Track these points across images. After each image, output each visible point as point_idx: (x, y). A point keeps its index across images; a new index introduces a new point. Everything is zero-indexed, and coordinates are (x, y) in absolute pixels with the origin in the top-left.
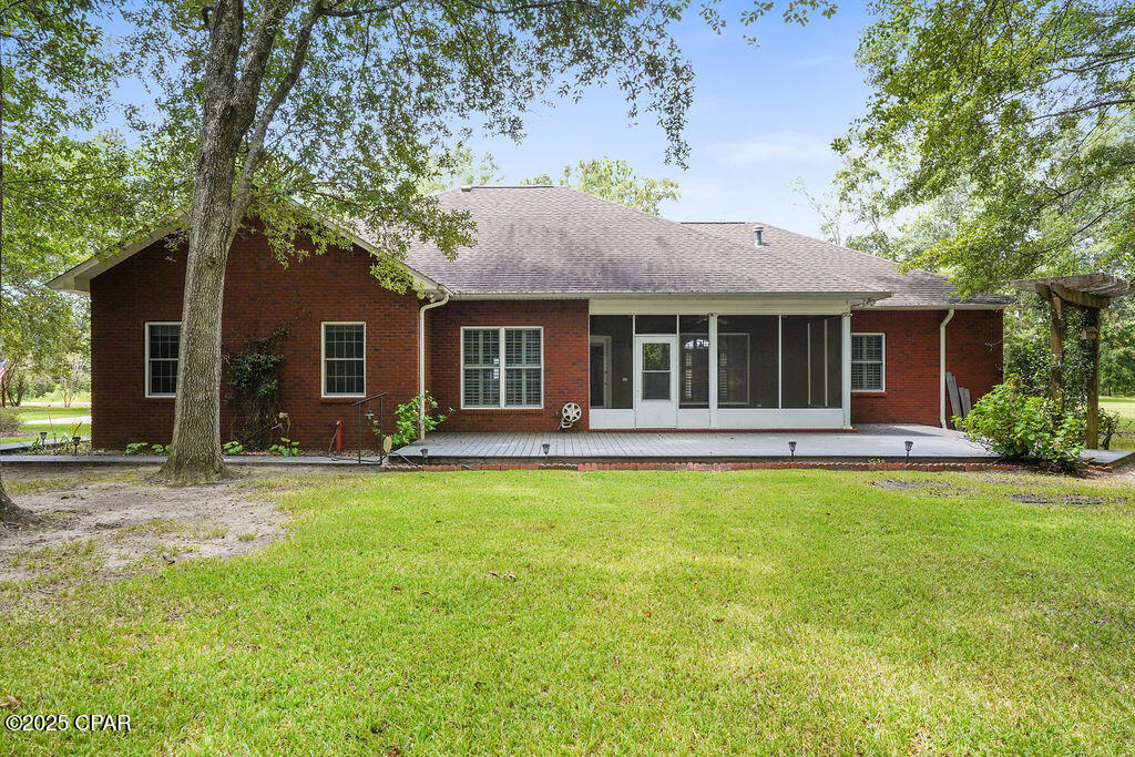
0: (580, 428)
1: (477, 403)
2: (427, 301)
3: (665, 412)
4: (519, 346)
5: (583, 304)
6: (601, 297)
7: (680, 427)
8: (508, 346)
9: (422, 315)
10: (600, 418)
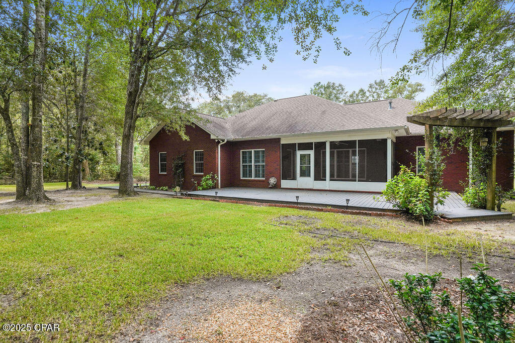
0: (277, 187)
1: (246, 177)
2: (219, 142)
3: (309, 182)
4: (259, 156)
5: (279, 140)
6: (285, 137)
7: (314, 188)
8: (255, 157)
9: (219, 147)
10: (285, 183)
